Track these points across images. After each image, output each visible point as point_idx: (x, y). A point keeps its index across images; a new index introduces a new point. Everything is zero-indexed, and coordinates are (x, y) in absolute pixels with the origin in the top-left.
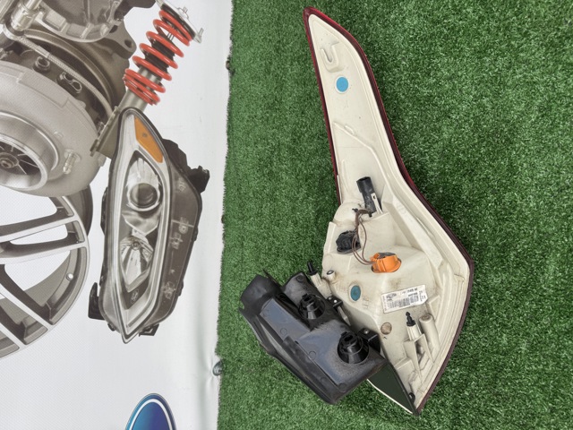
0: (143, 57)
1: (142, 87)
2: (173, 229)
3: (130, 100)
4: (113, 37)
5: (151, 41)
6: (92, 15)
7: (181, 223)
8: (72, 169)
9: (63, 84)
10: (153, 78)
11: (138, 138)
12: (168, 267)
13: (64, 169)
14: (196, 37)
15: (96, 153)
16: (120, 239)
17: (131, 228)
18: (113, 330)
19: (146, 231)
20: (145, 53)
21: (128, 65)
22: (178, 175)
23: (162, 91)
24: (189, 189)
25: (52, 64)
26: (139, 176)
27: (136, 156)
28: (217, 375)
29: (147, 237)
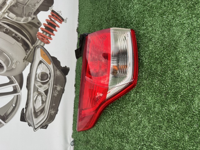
0: (44, 28)
1: (43, 38)
2: (54, 89)
3: (39, 42)
4: (33, 21)
5: (47, 22)
6: (25, 14)
7: (58, 87)
8: (16, 67)
9: (14, 37)
10: (48, 35)
11: (41, 56)
12: (52, 103)
13: (13, 66)
14: (65, 21)
15: (25, 61)
16: (34, 92)
17: (38, 88)
18: (30, 126)
19: (44, 90)
20: (45, 26)
21: (38, 31)
22: (57, 69)
23: (51, 39)
24: (61, 74)
25: (10, 30)
26: (42, 69)
27: (41, 62)
28: (72, 146)
29: (44, 91)
